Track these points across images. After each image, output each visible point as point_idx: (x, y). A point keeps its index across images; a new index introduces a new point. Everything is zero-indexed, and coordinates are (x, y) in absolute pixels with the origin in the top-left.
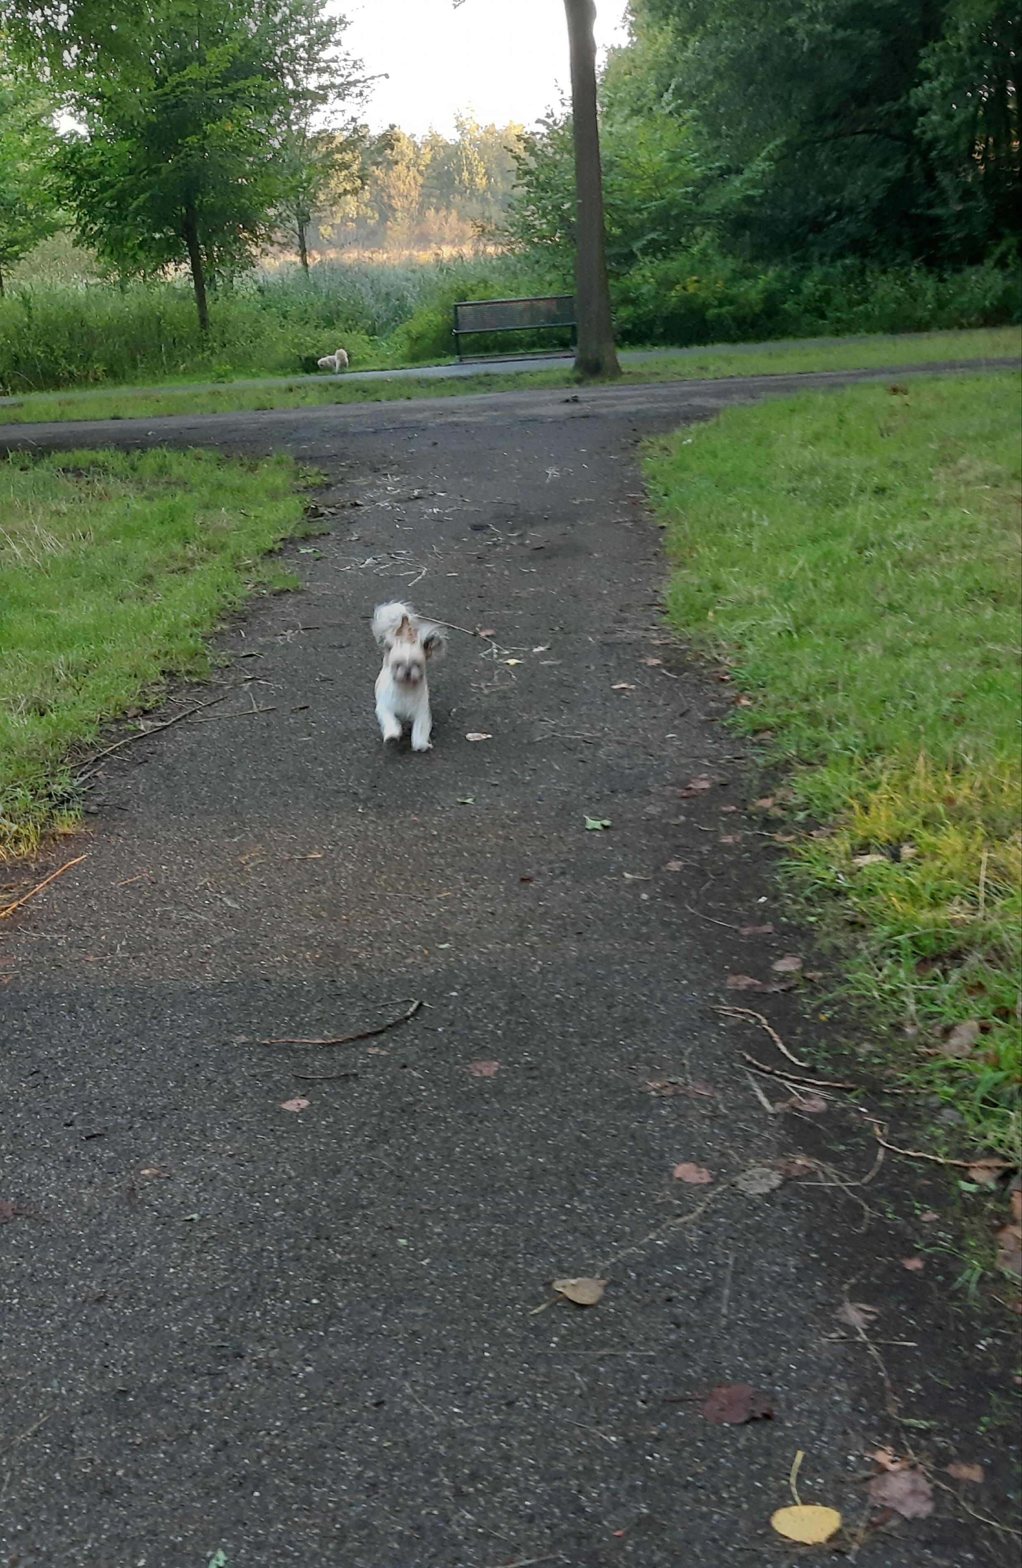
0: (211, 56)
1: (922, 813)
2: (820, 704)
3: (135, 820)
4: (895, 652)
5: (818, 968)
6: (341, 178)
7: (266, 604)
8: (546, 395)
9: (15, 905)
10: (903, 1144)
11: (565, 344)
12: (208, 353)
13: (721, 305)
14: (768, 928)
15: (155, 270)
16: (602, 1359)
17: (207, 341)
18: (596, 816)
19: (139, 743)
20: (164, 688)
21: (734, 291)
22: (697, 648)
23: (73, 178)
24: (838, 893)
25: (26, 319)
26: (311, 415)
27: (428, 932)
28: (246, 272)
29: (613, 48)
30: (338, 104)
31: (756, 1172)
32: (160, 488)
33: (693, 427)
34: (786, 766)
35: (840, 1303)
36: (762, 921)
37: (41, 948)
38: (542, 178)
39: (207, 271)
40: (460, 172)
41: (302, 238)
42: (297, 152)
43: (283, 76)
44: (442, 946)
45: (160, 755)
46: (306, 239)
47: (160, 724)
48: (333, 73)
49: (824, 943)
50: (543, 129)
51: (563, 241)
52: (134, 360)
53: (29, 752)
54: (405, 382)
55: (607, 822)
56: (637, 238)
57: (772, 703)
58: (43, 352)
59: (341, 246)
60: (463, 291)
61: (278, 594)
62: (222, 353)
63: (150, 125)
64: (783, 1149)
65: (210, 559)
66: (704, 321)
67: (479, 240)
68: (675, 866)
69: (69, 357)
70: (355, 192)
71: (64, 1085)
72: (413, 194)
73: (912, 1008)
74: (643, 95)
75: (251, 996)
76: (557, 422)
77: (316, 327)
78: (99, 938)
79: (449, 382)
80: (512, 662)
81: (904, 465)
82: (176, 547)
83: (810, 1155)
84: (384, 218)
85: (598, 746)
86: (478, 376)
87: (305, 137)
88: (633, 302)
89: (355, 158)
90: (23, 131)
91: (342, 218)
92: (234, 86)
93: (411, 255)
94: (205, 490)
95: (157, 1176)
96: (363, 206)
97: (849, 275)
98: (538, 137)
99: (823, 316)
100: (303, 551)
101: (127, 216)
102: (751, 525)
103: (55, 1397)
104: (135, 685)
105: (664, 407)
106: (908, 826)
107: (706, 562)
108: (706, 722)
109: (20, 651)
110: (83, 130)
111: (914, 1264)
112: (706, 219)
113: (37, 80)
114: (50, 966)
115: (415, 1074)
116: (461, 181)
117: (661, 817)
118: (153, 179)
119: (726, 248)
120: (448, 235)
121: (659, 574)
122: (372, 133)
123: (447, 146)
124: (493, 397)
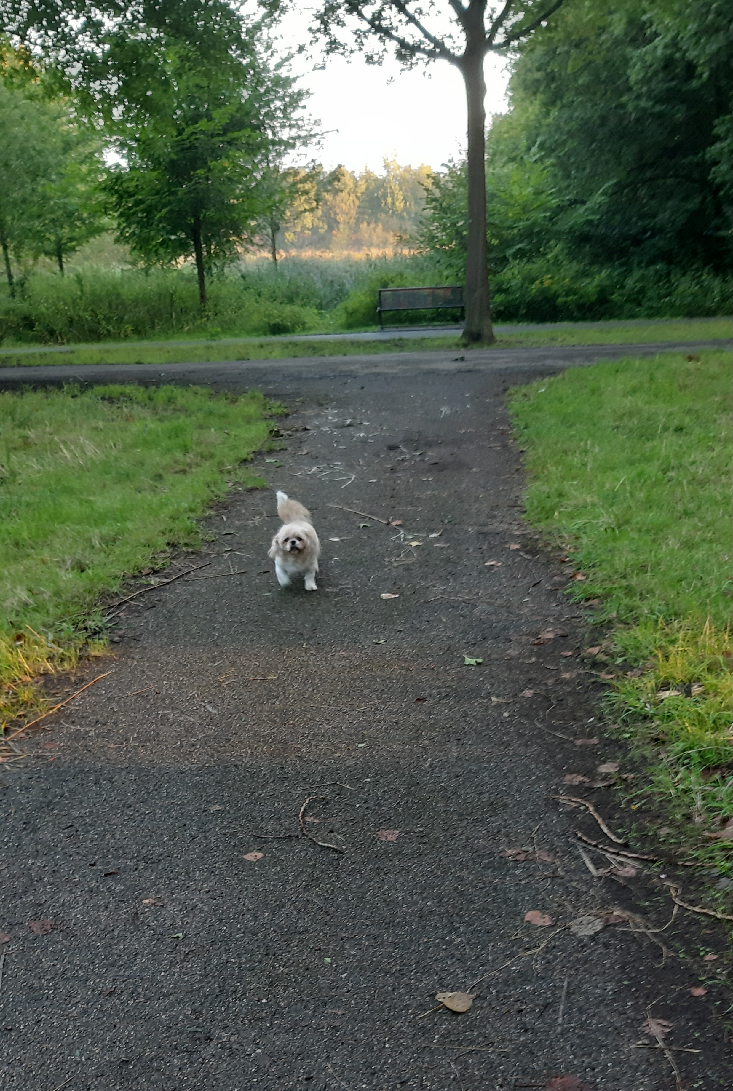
0: (216, 114)
1: (707, 662)
2: (634, 581)
3: (145, 648)
4: (689, 545)
5: (631, 771)
6: (302, 201)
7: (242, 498)
8: (442, 355)
9: (59, 706)
10: (692, 903)
11: (456, 319)
12: (205, 319)
13: (567, 295)
14: (595, 740)
15: (170, 262)
16: (471, 1052)
17: (205, 311)
18: (471, 655)
19: (150, 593)
20: (168, 555)
21: (576, 286)
22: (546, 537)
23: (116, 196)
24: (645, 718)
25: (79, 293)
26: (276, 365)
27: (351, 735)
28: (234, 264)
29: (496, 114)
30: (303, 149)
31: (585, 919)
32: (169, 413)
33: (547, 380)
34: (609, 624)
35: (645, 1019)
36: (591, 736)
37: (77, 736)
38: (444, 204)
39: (207, 263)
40: (385, 197)
41: (273, 241)
42: (273, 182)
43: (265, 129)
44: (360, 745)
45: (165, 602)
46: (277, 242)
47: (166, 580)
48: (299, 127)
49: (635, 754)
50: (446, 171)
51: (457, 248)
52: (153, 323)
53: (73, 598)
54: (342, 343)
55: (480, 660)
56: (509, 247)
57: (600, 579)
58: (90, 316)
59: (300, 247)
60: (385, 281)
61: (251, 490)
62: (214, 319)
63: (172, 162)
64: (604, 904)
65: (203, 465)
66: (555, 307)
67: (397, 245)
68: (528, 693)
69: (108, 320)
70: (312, 210)
71: (90, 836)
72: (352, 212)
73: (699, 803)
74: (516, 148)
75: (224, 777)
76: (450, 375)
77: (281, 303)
78: (118, 731)
79: (374, 344)
80: (414, 544)
81: (697, 412)
82: (179, 455)
83: (625, 909)
84: (331, 228)
85: (474, 606)
86: (394, 340)
87: (278, 171)
88: (506, 291)
89: (313, 187)
90: (82, 162)
91: (302, 227)
92: (230, 135)
93: (349, 254)
94: (200, 415)
95: (154, 904)
96: (316, 220)
97: (660, 277)
98: (442, 175)
99: (639, 304)
100: (268, 461)
101: (152, 224)
102: (586, 452)
103: (78, 1063)
104: (149, 552)
105: (526, 365)
106: (698, 671)
107: (554, 477)
108: (551, 591)
109: (68, 526)
110: (124, 163)
111: (699, 992)
112: (558, 235)
113: (94, 128)
114: (83, 750)
115: (339, 837)
116: (386, 204)
117: (519, 658)
118: (172, 198)
119: (573, 255)
120: (375, 241)
121: (519, 484)
122: (324, 170)
123: (376, 180)
124: (405, 355)
